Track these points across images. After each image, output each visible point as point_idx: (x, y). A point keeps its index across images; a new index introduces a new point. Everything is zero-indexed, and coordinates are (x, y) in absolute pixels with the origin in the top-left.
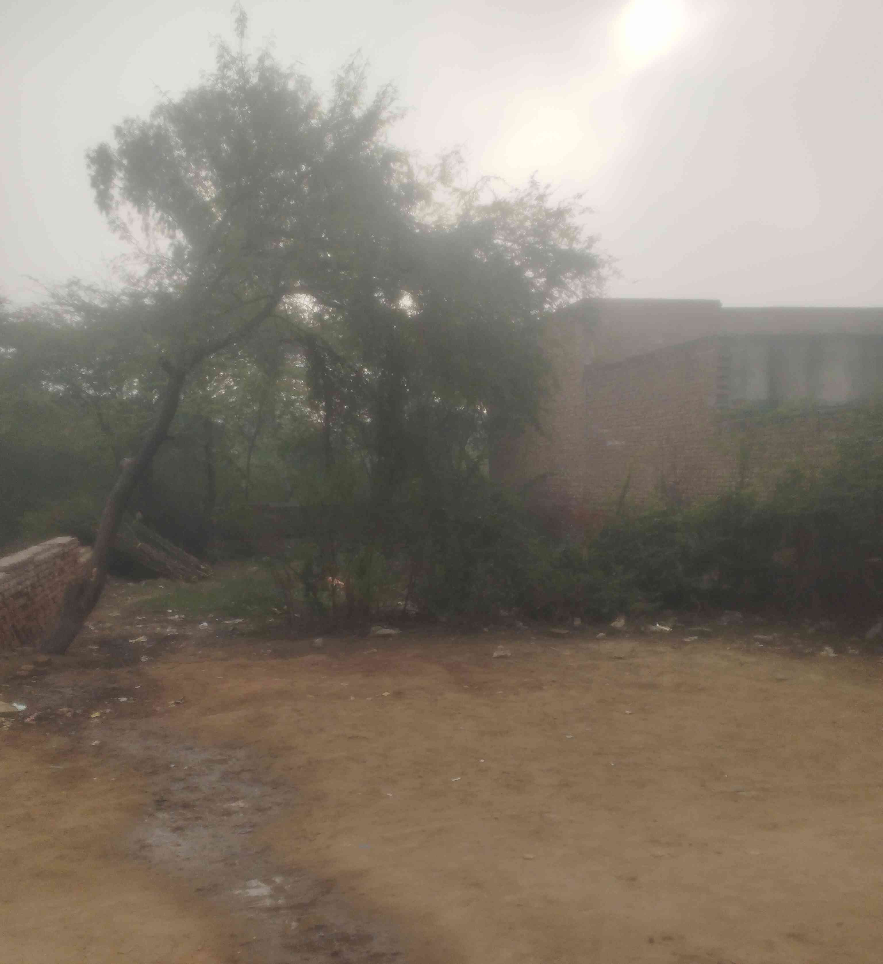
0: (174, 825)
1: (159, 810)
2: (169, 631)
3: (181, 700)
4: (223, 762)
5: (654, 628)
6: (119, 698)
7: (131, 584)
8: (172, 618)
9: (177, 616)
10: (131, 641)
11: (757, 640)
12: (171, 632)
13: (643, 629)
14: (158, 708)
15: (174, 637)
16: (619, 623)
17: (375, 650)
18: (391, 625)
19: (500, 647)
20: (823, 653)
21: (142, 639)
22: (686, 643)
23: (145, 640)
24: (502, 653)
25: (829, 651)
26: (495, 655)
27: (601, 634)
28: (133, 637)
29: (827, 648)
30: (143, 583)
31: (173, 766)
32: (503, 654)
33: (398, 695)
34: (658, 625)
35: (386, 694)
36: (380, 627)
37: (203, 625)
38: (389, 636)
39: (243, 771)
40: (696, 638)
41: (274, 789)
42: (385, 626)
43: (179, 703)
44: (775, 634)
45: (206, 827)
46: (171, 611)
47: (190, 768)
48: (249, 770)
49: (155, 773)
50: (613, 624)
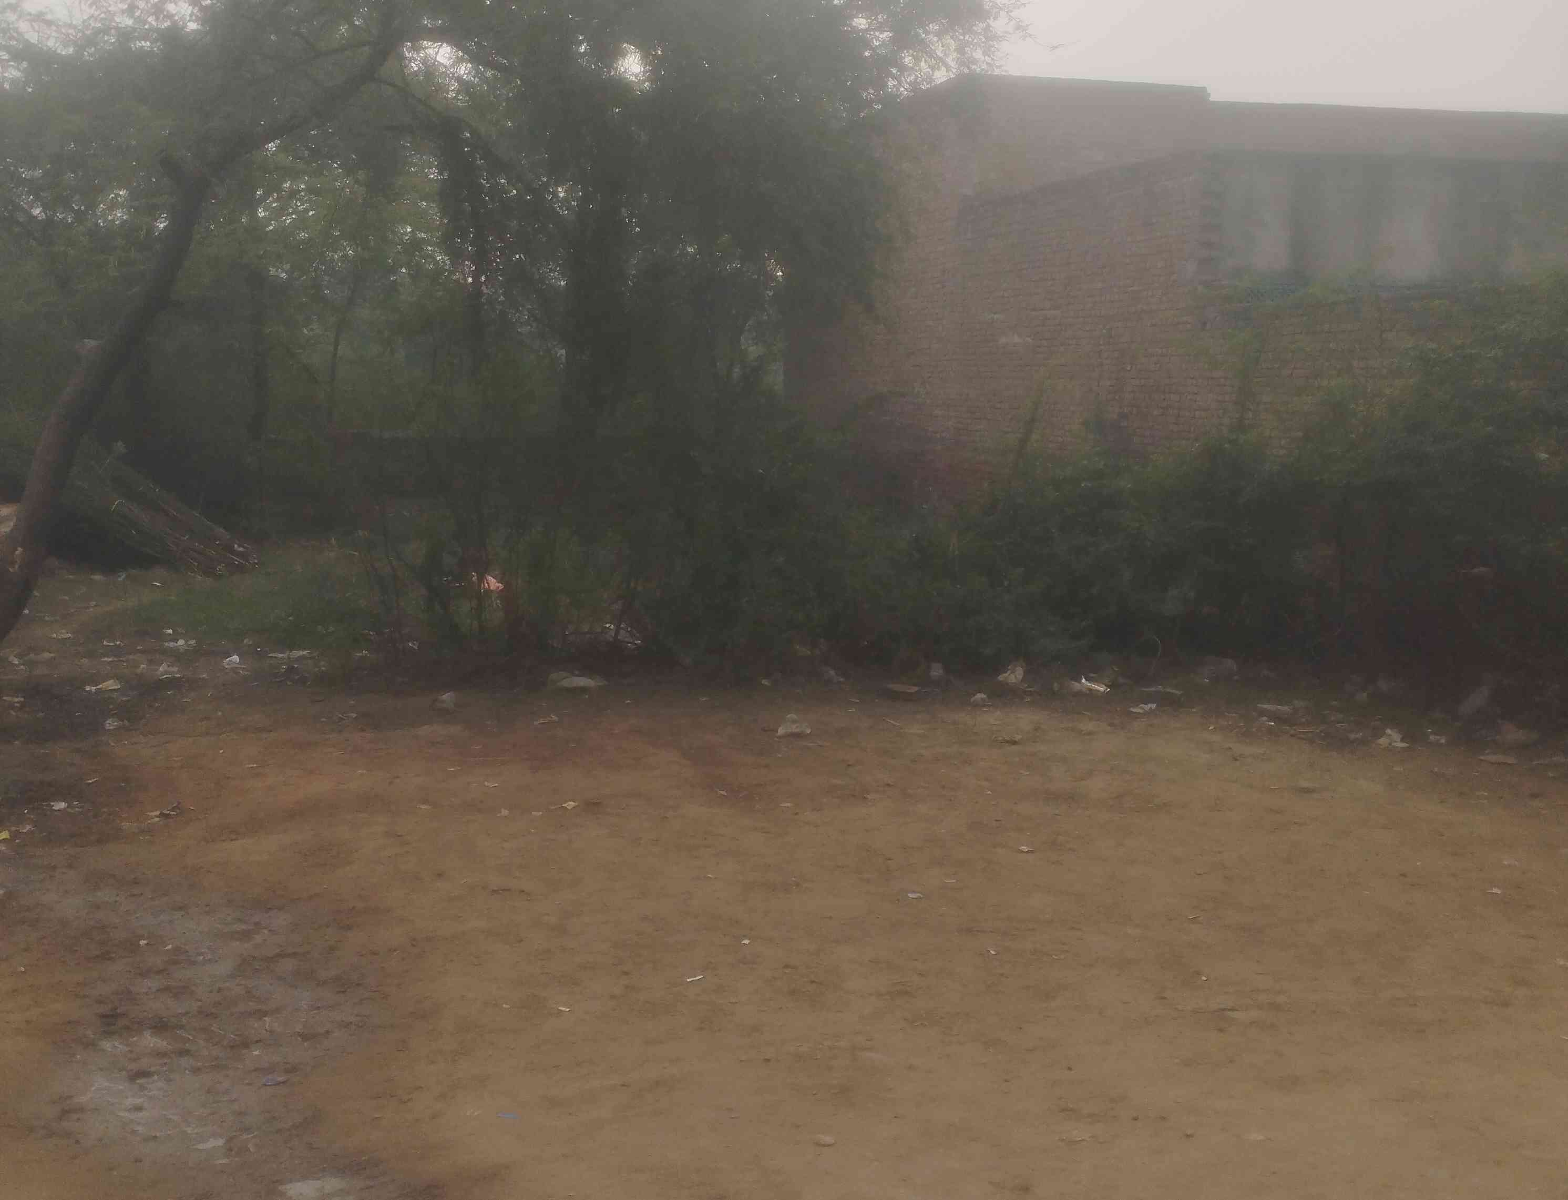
0: (134, 1066)
1: (108, 1034)
2: (164, 670)
3: (173, 809)
4: (245, 936)
5: (1076, 686)
6: (52, 804)
7: (97, 577)
8: (172, 644)
9: (181, 642)
10: (88, 688)
11: (1262, 713)
12: (166, 672)
13: (1056, 686)
14: (126, 825)
15: (173, 683)
16: (1014, 675)
17: (555, 718)
18: (587, 670)
19: (792, 716)
20: (1383, 741)
21: (111, 684)
22: (1137, 716)
23: (116, 687)
24: (794, 729)
25: (1393, 738)
26: (781, 731)
27: (980, 696)
28: (95, 679)
29: (1389, 731)
30: (122, 577)
31: (142, 942)
32: (797, 730)
33: (593, 806)
34: (1084, 681)
35: (570, 805)
36: (563, 674)
37: (230, 661)
38: (584, 690)
39: (282, 955)
40: (1154, 706)
41: (338, 992)
42: (577, 672)
43: (169, 814)
44: (1298, 703)
45: (196, 1071)
46: (170, 631)
47: (177, 950)
48: (295, 954)
49: (105, 957)
50: (1001, 678)
